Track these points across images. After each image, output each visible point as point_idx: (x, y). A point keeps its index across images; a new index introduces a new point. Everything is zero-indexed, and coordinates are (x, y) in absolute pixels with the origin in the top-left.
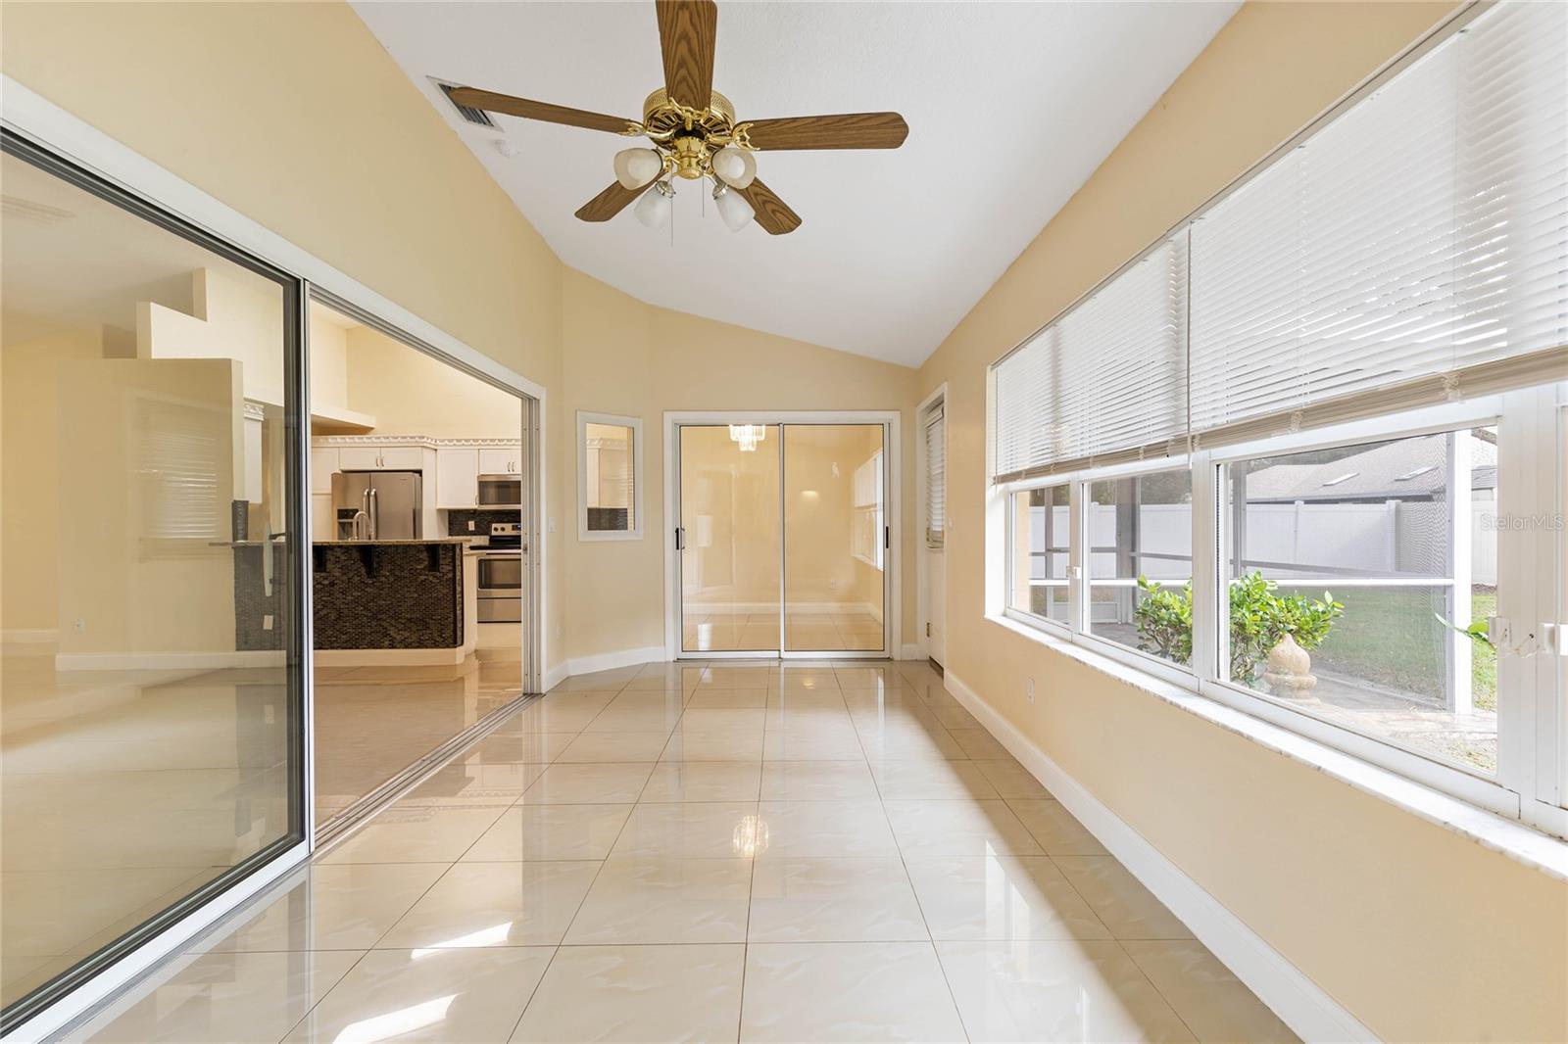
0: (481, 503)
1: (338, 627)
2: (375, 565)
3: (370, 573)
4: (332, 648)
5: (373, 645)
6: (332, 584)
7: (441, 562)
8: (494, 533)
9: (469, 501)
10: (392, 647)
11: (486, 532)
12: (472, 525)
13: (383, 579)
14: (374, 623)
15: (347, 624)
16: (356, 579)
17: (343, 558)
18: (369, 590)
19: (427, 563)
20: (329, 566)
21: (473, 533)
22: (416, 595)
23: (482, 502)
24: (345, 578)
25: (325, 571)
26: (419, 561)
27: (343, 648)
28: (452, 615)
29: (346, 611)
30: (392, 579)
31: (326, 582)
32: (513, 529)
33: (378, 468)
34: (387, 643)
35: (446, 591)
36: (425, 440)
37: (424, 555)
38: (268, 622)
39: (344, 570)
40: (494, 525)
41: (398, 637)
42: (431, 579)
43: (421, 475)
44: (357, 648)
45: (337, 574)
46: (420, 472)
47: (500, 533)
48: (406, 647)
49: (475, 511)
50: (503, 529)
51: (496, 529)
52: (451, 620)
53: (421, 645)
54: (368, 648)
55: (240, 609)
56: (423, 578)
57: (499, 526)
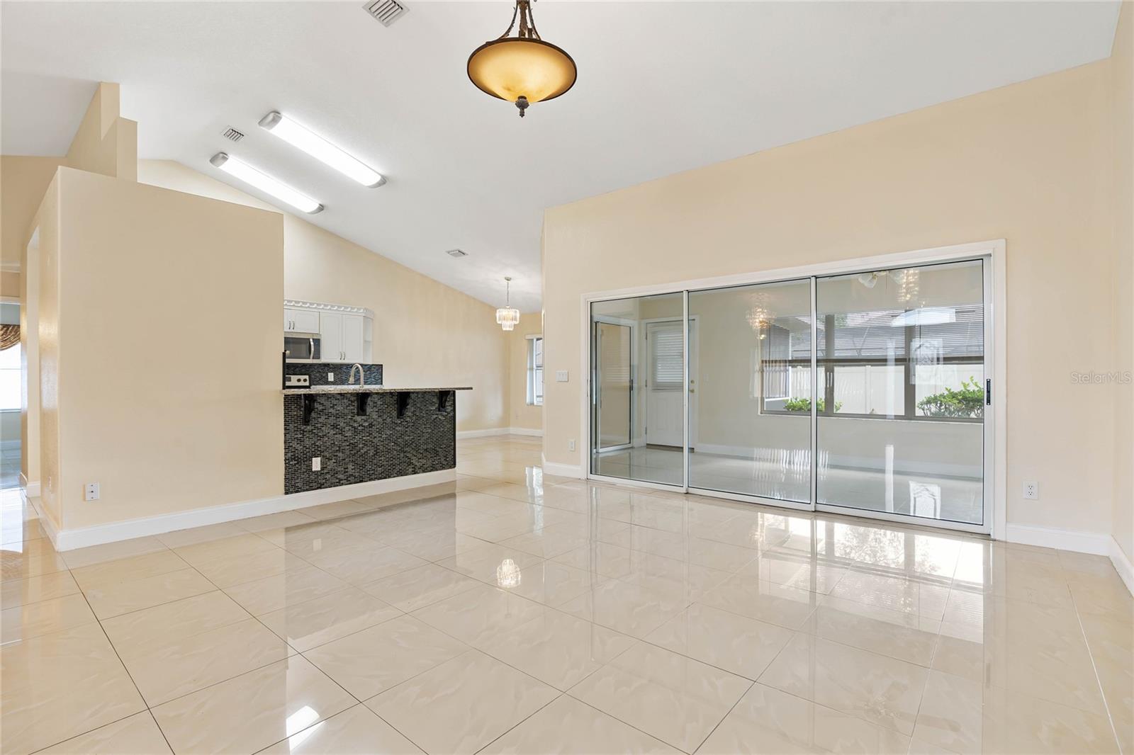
1: (375, 461)
3: (401, 414)
4: (371, 480)
5: (401, 473)
6: (371, 425)
10: (415, 473)
13: (408, 419)
14: (402, 455)
15: (382, 458)
16: (389, 420)
17: (379, 403)
19: (437, 405)
20: (369, 410)
22: (430, 431)
24: (380, 420)
25: (365, 415)
26: (432, 404)
27: (381, 479)
28: (453, 444)
29: (381, 448)
30: (414, 418)
31: (366, 424)
34: (411, 470)
38: (316, 464)
39: (380, 413)
42: (440, 417)
44: (389, 477)
45: (375, 417)
48: (424, 472)
52: (452, 447)
53: (434, 469)
54: (398, 476)
55: (289, 455)
56: (436, 416)
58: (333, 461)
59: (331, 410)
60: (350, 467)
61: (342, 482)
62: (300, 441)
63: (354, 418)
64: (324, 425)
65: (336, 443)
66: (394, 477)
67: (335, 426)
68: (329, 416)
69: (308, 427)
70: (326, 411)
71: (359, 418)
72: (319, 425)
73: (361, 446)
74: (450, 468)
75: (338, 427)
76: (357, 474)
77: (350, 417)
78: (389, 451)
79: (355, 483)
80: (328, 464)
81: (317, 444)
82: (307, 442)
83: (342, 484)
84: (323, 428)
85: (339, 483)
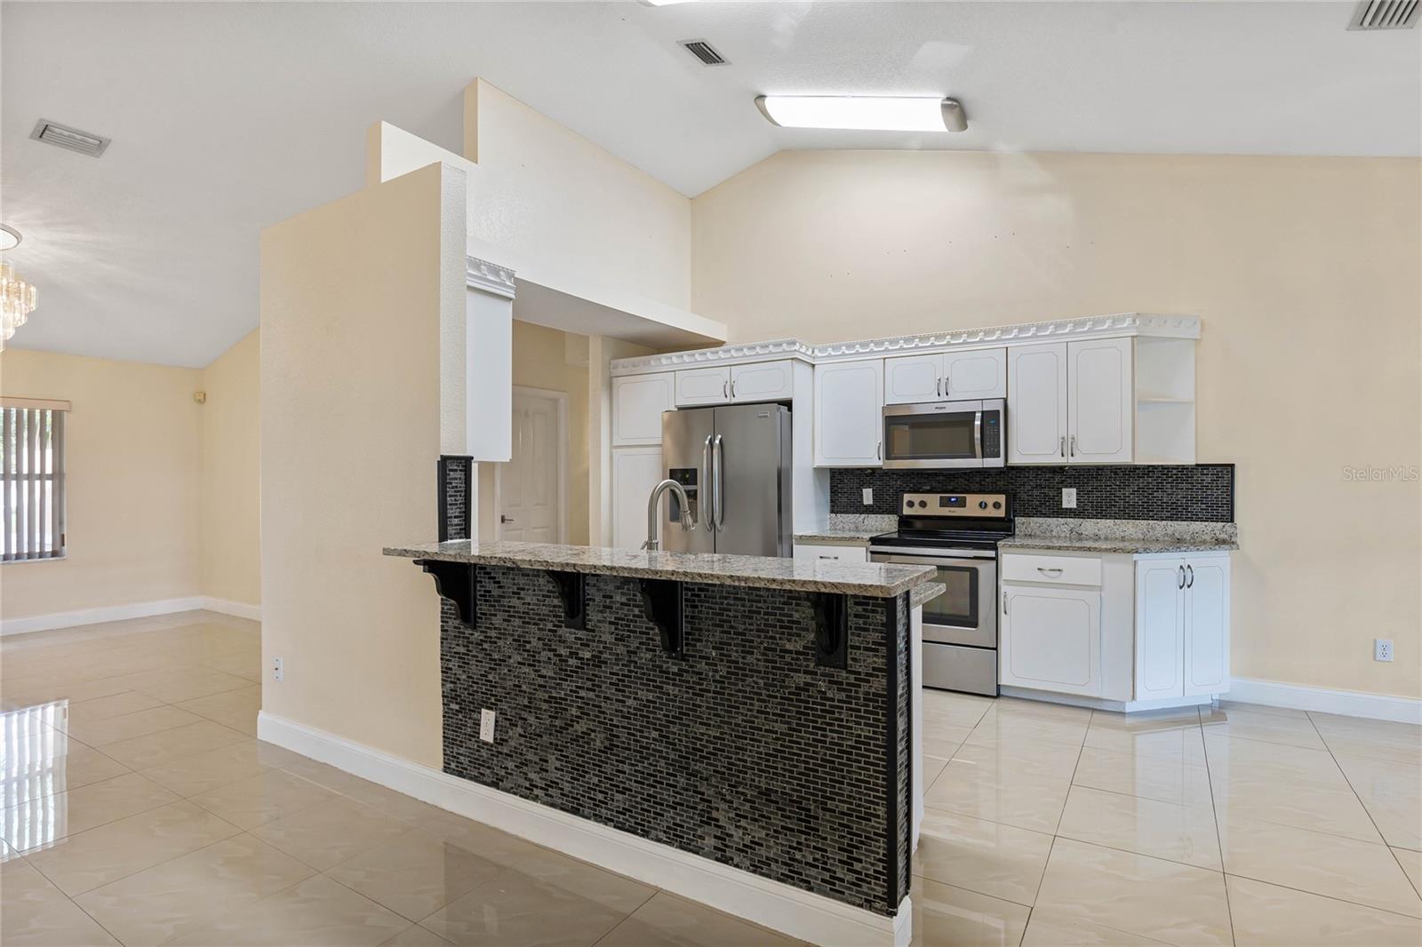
0: (888, 457)
1: (608, 770)
2: (685, 627)
3: (672, 643)
4: (598, 818)
6: (597, 661)
7: (853, 640)
8: (906, 511)
9: (867, 452)
11: (894, 508)
12: (868, 496)
13: (702, 666)
14: (682, 781)
15: (626, 768)
16: (645, 657)
17: (618, 598)
18: (670, 688)
20: (593, 616)
21: (869, 510)
22: (781, 727)
23: (889, 455)
24: (621, 649)
25: (583, 626)
26: (790, 629)
28: (881, 811)
30: (723, 670)
32: (942, 505)
33: (727, 401)
34: (711, 843)
35: (866, 732)
36: (797, 347)
37: (804, 613)
38: (487, 726)
39: (622, 630)
40: (907, 497)
41: (737, 834)
42: (823, 686)
43: (790, 409)
44: (645, 834)
46: (788, 404)
47: (917, 511)
48: (755, 869)
49: (874, 471)
50: (923, 504)
51: (911, 504)
52: (880, 825)
53: (792, 875)
55: (450, 686)
56: (801, 679)
57: (916, 498)
58: (520, 730)
59: (515, 602)
60: (553, 762)
61: (536, 792)
62: (464, 664)
63: (560, 631)
64: (502, 635)
65: (524, 688)
66: (659, 840)
67: (521, 643)
68: (510, 614)
69: (476, 634)
70: (505, 602)
71: (569, 634)
72: (493, 633)
73: (574, 711)
74: (868, 904)
75: (528, 646)
76: (567, 787)
77: (550, 626)
78: (644, 752)
79: (562, 809)
80: (511, 733)
81: (490, 677)
82: (474, 669)
83: (536, 799)
84: (501, 643)
85: (528, 792)
